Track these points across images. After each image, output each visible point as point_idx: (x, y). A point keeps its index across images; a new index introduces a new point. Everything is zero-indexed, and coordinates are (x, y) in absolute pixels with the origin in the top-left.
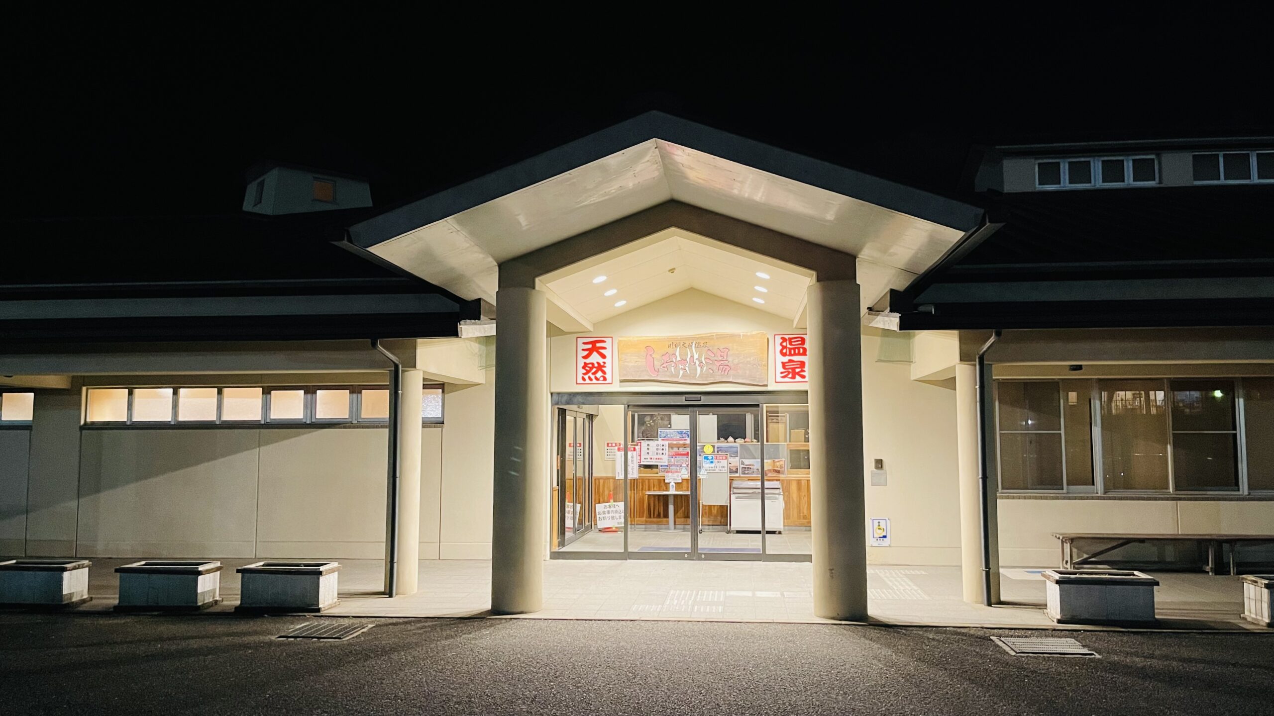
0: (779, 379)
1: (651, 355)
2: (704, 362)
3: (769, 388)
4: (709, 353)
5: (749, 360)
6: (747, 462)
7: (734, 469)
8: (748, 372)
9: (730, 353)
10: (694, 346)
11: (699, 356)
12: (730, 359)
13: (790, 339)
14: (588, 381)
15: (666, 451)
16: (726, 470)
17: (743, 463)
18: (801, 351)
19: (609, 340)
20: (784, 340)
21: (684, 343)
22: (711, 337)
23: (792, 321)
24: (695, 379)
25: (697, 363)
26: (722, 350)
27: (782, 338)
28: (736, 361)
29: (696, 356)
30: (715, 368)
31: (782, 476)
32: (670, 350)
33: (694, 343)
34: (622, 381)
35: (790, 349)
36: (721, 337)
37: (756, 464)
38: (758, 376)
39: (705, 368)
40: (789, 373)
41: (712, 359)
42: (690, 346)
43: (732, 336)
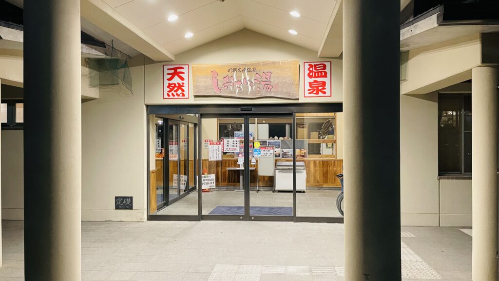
0: (307, 95)
1: (215, 78)
2: (253, 82)
3: (300, 101)
4: (257, 75)
5: (285, 80)
6: (285, 150)
7: (278, 155)
8: (284, 89)
9: (272, 75)
10: (246, 70)
11: (250, 78)
12: (272, 80)
13: (315, 65)
14: (171, 97)
15: (238, 145)
16: (273, 155)
17: (283, 151)
18: (323, 73)
19: (186, 67)
20: (311, 66)
21: (240, 69)
22: (259, 64)
23: (317, 52)
24: (247, 95)
25: (249, 83)
26: (267, 74)
27: (309, 65)
28: (276, 82)
29: (248, 78)
30: (261, 86)
31: (305, 159)
32: (230, 74)
33: (246, 69)
34: (196, 96)
35: (315, 73)
36: (266, 64)
37: (291, 152)
38: (292, 93)
39: (254, 87)
40: (314, 90)
41: (259, 80)
42: (243, 70)
43: (274, 63)
